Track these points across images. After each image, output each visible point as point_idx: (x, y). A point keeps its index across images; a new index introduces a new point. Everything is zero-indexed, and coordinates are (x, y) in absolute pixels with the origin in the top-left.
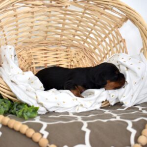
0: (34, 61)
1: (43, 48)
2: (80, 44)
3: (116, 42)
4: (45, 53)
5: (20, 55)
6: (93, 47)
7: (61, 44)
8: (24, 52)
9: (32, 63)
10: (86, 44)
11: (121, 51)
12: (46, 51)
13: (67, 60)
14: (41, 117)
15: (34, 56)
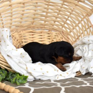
0: (23, 41)
1: (31, 30)
2: (59, 28)
3: (87, 27)
4: (33, 35)
5: (13, 36)
6: (69, 31)
7: (45, 28)
8: (16, 33)
9: (22, 42)
10: (64, 28)
11: (91, 34)
12: (33, 33)
13: (49, 40)
14: (29, 84)
15: (24, 36)
